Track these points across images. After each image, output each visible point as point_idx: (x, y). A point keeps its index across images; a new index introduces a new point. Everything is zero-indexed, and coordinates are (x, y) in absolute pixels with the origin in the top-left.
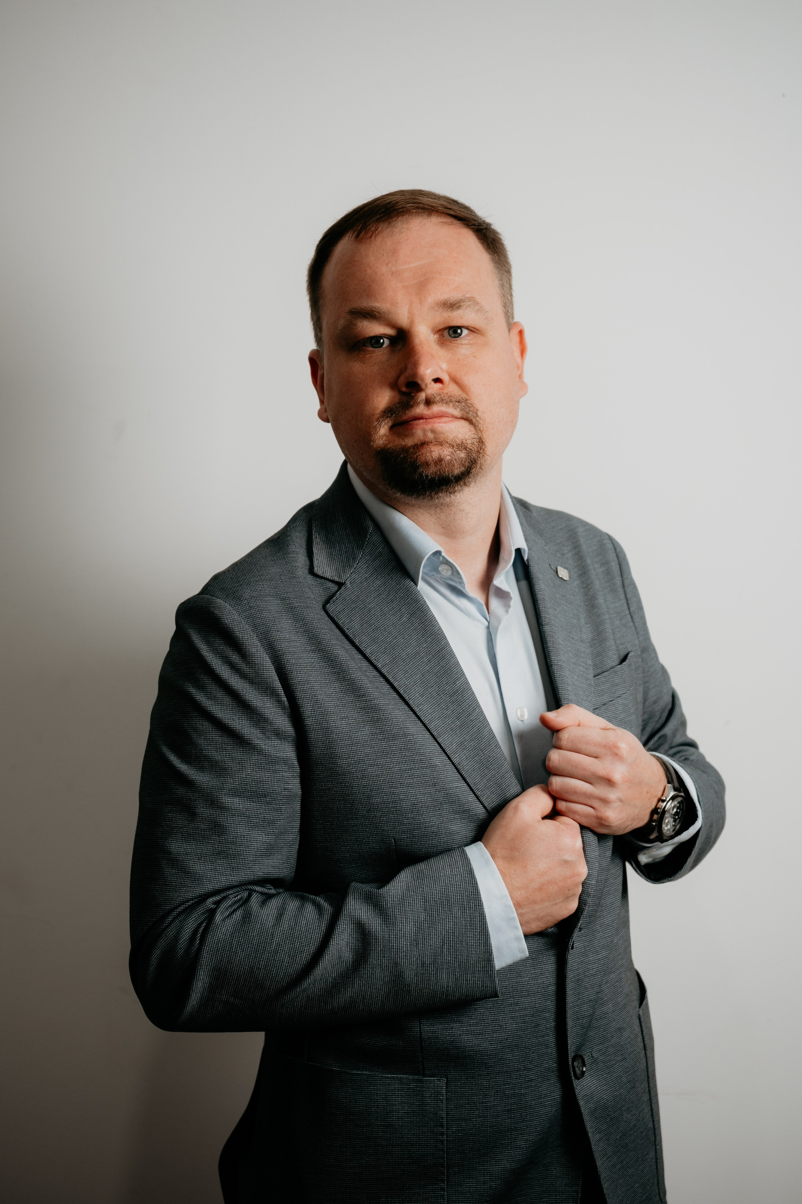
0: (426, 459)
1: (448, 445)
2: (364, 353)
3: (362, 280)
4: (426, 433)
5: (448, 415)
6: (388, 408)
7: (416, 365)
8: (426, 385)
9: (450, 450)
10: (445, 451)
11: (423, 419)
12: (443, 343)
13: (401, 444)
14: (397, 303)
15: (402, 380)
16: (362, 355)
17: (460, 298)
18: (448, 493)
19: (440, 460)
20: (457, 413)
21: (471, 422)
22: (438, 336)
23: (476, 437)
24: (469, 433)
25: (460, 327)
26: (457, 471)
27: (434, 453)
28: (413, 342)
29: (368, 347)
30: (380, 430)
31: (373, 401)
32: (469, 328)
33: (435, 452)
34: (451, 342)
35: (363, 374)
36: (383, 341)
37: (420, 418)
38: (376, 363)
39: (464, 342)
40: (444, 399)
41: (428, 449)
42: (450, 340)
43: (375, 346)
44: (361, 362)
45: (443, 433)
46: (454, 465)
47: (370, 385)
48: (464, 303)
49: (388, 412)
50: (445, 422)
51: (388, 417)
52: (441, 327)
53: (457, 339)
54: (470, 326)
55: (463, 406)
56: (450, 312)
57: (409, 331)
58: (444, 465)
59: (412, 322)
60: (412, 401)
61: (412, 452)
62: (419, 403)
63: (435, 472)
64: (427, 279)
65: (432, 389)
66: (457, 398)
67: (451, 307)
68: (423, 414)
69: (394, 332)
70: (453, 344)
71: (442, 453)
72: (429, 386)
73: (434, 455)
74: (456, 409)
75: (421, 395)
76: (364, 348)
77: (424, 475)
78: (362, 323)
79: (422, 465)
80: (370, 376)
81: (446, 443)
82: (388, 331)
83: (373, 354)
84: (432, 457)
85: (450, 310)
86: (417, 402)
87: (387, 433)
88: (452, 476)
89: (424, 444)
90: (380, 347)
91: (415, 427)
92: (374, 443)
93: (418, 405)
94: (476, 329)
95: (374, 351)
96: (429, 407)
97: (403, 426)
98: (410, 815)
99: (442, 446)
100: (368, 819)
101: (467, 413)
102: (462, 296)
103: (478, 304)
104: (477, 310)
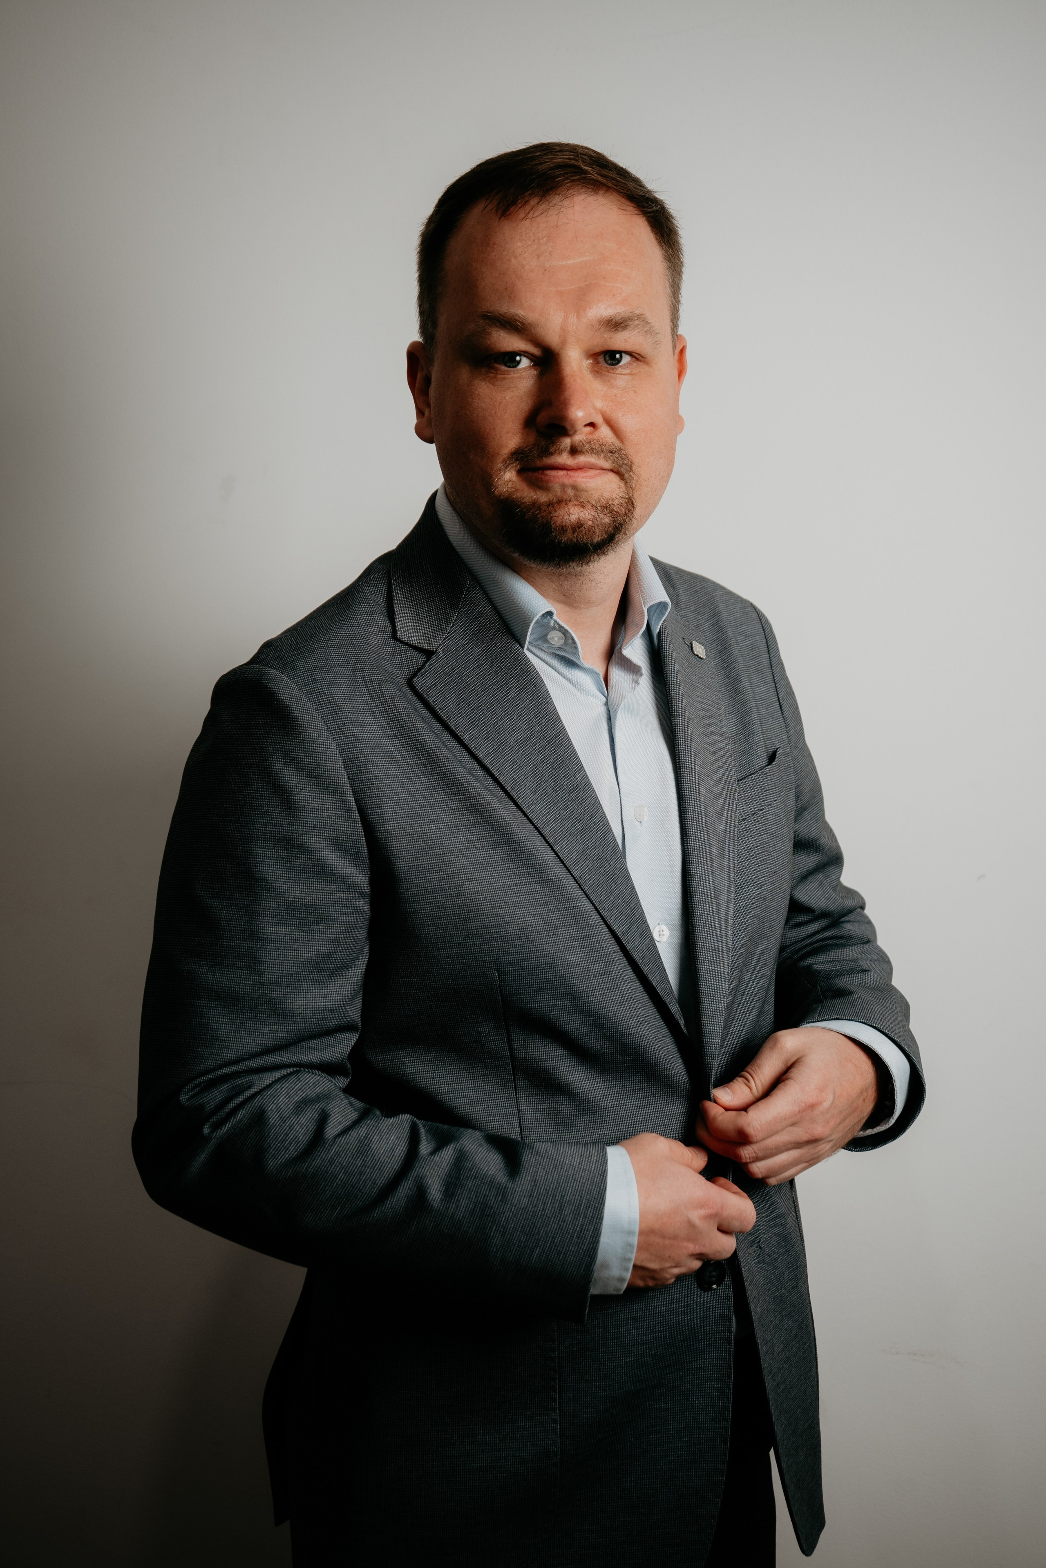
0: (562, 522)
1: (590, 507)
2: (494, 372)
3: (504, 274)
4: (565, 490)
5: (596, 468)
9: (593, 513)
10: (587, 513)
11: (563, 469)
12: (596, 373)
13: (532, 497)
14: (548, 314)
15: (542, 418)
17: (628, 314)
19: (579, 525)
20: (607, 464)
21: (621, 476)
22: (592, 360)
23: (626, 495)
24: (617, 491)
25: (621, 352)
26: (597, 538)
27: (573, 516)
29: (500, 364)
30: (506, 473)
32: (634, 354)
33: (573, 514)
34: (608, 372)
35: (491, 399)
36: (520, 359)
38: (510, 388)
39: (625, 371)
40: (594, 447)
41: (567, 509)
42: (607, 367)
43: (509, 364)
45: (586, 491)
46: (594, 532)
47: (499, 415)
48: (631, 323)
49: (518, 455)
50: (592, 477)
51: (517, 460)
52: (597, 350)
53: (615, 366)
54: (635, 352)
55: (616, 457)
56: (613, 333)
57: (558, 354)
58: (584, 532)
59: (564, 342)
60: (553, 446)
61: (545, 511)
62: (562, 450)
63: (571, 539)
64: (588, 285)
65: (581, 436)
66: (611, 447)
67: (616, 327)
68: (565, 464)
69: (538, 351)
70: (611, 374)
71: (582, 514)
72: (578, 432)
73: (573, 518)
74: (607, 461)
75: (567, 442)
76: (496, 365)
77: (557, 541)
78: (498, 333)
79: (556, 529)
80: (500, 403)
81: (588, 502)
82: (531, 348)
83: (504, 374)
84: (570, 520)
85: (613, 330)
86: (559, 448)
87: (514, 479)
88: (591, 544)
89: (561, 502)
90: (515, 367)
91: (552, 478)
92: (495, 489)
93: (561, 452)
94: (639, 354)
95: (507, 371)
96: (574, 457)
97: (537, 474)
98: (517, 942)
99: (583, 507)
100: (465, 947)
101: (619, 466)
102: (631, 312)
103: (648, 323)
104: (646, 332)
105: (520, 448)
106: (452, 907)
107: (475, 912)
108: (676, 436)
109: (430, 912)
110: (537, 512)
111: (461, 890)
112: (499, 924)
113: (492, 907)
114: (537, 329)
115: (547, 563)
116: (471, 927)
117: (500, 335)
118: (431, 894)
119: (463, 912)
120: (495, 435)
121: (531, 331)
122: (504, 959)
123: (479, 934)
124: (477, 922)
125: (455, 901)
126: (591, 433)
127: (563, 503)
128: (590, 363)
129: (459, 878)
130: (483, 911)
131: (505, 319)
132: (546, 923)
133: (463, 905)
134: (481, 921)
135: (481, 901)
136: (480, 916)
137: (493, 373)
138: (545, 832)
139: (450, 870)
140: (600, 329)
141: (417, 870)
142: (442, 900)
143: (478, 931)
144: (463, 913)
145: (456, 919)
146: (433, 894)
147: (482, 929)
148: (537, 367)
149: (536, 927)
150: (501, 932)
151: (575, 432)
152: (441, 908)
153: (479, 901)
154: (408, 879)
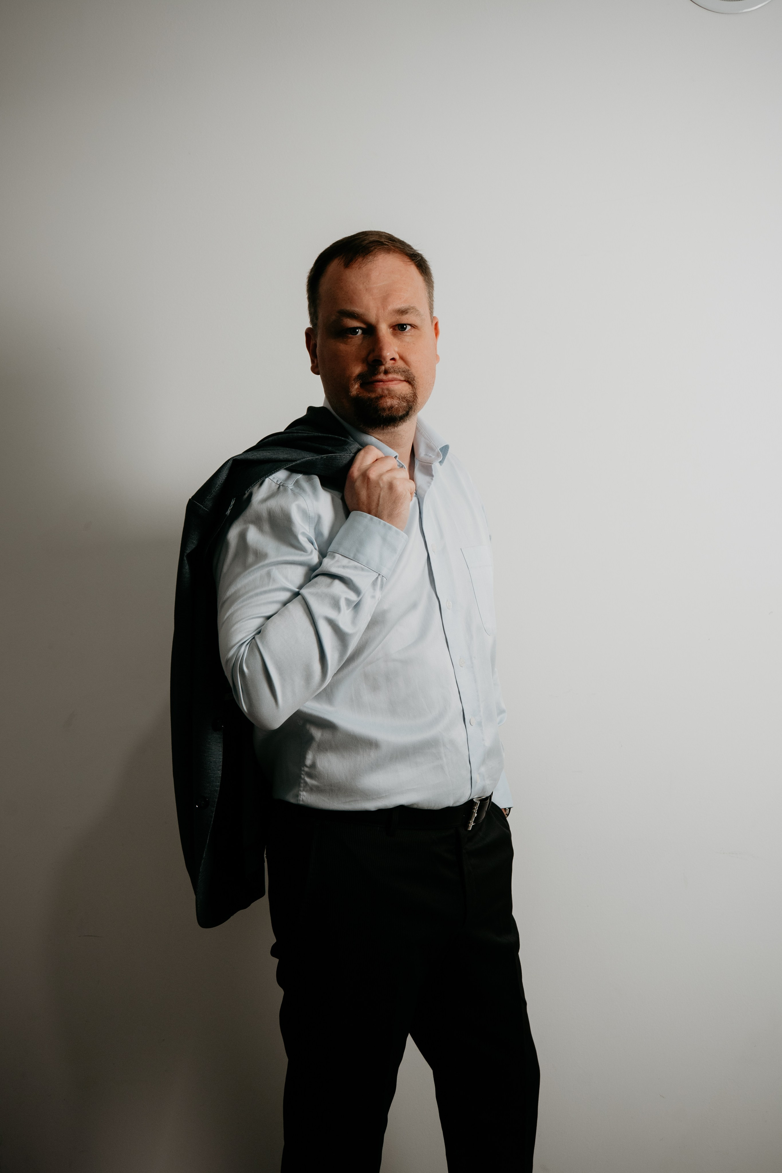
0: (383, 406)
1: (396, 398)
2: (346, 338)
3: (347, 292)
4: (384, 390)
5: (397, 380)
6: (361, 373)
7: (381, 349)
8: (386, 362)
9: (398, 401)
10: (395, 402)
12: (395, 335)
13: (368, 396)
14: (369, 309)
15: (371, 358)
16: (345, 340)
17: (408, 307)
19: (392, 407)
20: (403, 378)
21: (410, 384)
22: (392, 330)
23: (413, 392)
25: (405, 325)
26: (400, 414)
28: (378, 334)
29: (349, 334)
30: (355, 386)
31: (351, 370)
32: (412, 325)
33: (389, 402)
34: (400, 334)
35: (346, 351)
36: (358, 331)
37: (381, 381)
38: (354, 345)
39: (409, 334)
40: (396, 370)
41: (385, 400)
42: (400, 332)
43: (353, 334)
44: (345, 344)
45: (393, 391)
46: (400, 410)
47: (349, 359)
48: (409, 311)
49: (360, 376)
50: (396, 384)
51: (360, 379)
52: (394, 324)
53: (404, 332)
55: (406, 374)
56: (401, 316)
57: (376, 327)
58: (394, 411)
59: (378, 321)
60: (376, 371)
61: (375, 402)
63: (388, 414)
64: (388, 294)
65: (389, 364)
66: (404, 370)
68: (382, 379)
69: (366, 326)
70: (402, 335)
71: (392, 402)
73: (389, 404)
74: (402, 376)
75: (383, 368)
76: (346, 335)
77: (382, 415)
78: (347, 318)
79: (381, 410)
80: (350, 353)
81: (395, 396)
82: (362, 326)
83: (350, 339)
84: (387, 405)
85: (401, 314)
86: (379, 371)
87: (359, 388)
88: (398, 416)
89: (382, 397)
90: (355, 335)
91: (377, 386)
92: (350, 393)
93: (380, 373)
94: (414, 325)
95: (352, 337)
96: (386, 375)
97: (369, 385)
99: (393, 398)
101: (408, 378)
102: (409, 306)
103: (417, 310)
104: (417, 314)
110: (370, 403)
114: (365, 316)
115: (377, 428)
120: (349, 369)
121: (362, 317)
126: (394, 364)
131: (350, 313)
140: (395, 314)
148: (366, 334)
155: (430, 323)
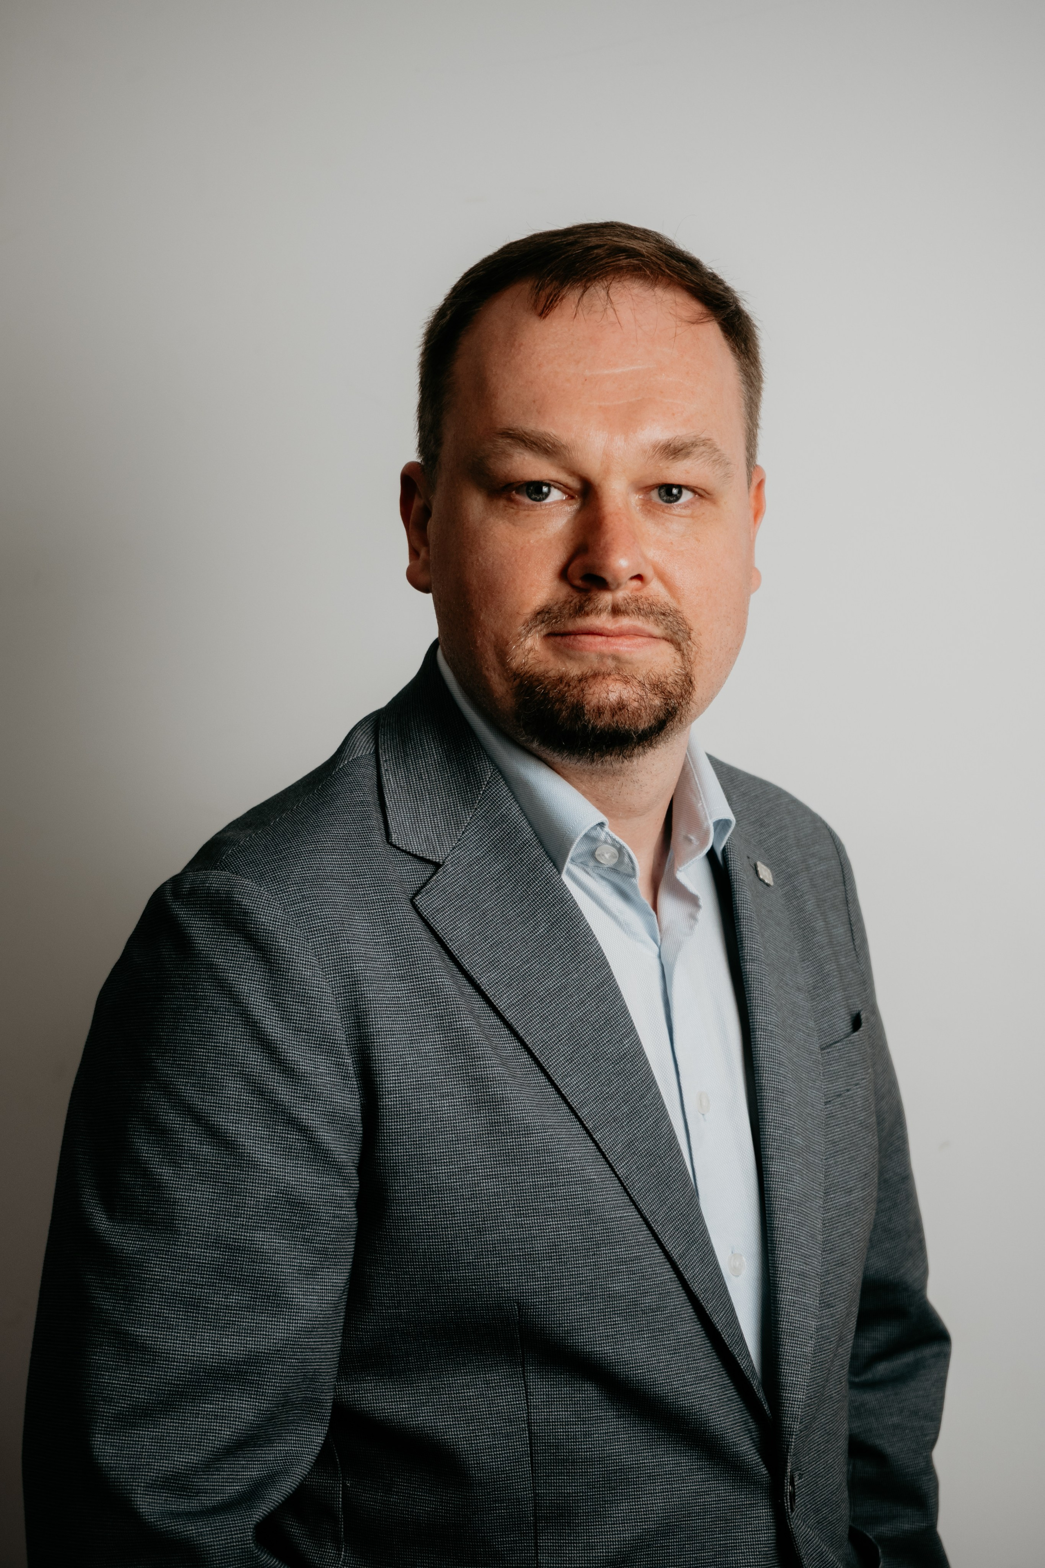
0: (599, 702)
1: (635, 683)
2: (515, 507)
4: (604, 661)
5: (643, 634)
6: (548, 605)
9: (639, 692)
10: (629, 691)
11: (601, 635)
12: (649, 511)
13: (559, 670)
15: (581, 567)
16: (512, 510)
17: (690, 438)
18: (621, 756)
19: (621, 706)
20: (657, 631)
21: (678, 647)
22: (642, 497)
23: (683, 671)
24: (672, 666)
25: (681, 486)
26: (643, 725)
27: (613, 693)
28: (604, 505)
29: (522, 496)
30: (526, 641)
31: (522, 591)
32: (697, 490)
34: (663, 512)
35: (510, 542)
36: (549, 491)
38: (535, 529)
39: (683, 511)
40: (642, 607)
41: (604, 685)
42: (660, 504)
43: (533, 496)
44: (509, 521)
45: (631, 663)
46: (640, 716)
47: (520, 564)
48: (695, 449)
49: (543, 614)
50: (638, 646)
51: (543, 622)
52: (650, 482)
53: (671, 503)
54: (698, 487)
55: (669, 621)
56: (671, 461)
57: (599, 486)
58: (626, 716)
59: (607, 471)
60: (589, 604)
61: (576, 687)
62: (600, 610)
63: (610, 725)
64: (641, 400)
65: (625, 591)
66: (663, 608)
67: (675, 454)
68: (603, 628)
69: (573, 481)
70: (666, 515)
71: (625, 695)
72: (623, 586)
73: (613, 697)
74: (658, 625)
75: (607, 598)
76: (518, 497)
77: (590, 726)
78: (522, 456)
79: (590, 711)
80: (522, 548)
81: (633, 677)
82: (564, 477)
83: (528, 510)
84: (609, 700)
85: (671, 458)
86: (597, 607)
87: (537, 648)
88: (634, 733)
89: (597, 675)
90: (544, 499)
91: (588, 646)
92: (512, 659)
93: (599, 612)
94: (703, 491)
95: (532, 505)
96: (615, 619)
97: (568, 640)
98: (546, 1264)
99: (625, 682)
100: (476, 1269)
101: (674, 633)
102: (695, 436)
103: (716, 450)
104: (714, 461)
105: (545, 606)
106: (462, 1213)
107: (492, 1220)
108: (749, 595)
109: (433, 1218)
110: (566, 689)
111: (476, 1190)
112: (524, 1238)
113: (515, 1214)
114: (573, 453)
116: (487, 1241)
117: (524, 459)
118: (436, 1194)
119: (478, 1220)
120: (516, 589)
121: (565, 455)
122: (528, 1286)
123: (496, 1250)
124: (494, 1233)
125: (467, 1205)
126: (638, 590)
127: (600, 678)
128: (641, 499)
129: (474, 1173)
130: (503, 1219)
131: (532, 439)
132: (586, 1239)
133: (478, 1211)
134: (499, 1233)
135: (501, 1205)
136: (498, 1226)
137: (513, 508)
138: (583, 1113)
139: (464, 1162)
140: (654, 456)
141: (420, 1161)
142: (450, 1203)
143: (495, 1247)
144: (476, 1221)
145: (467, 1229)
146: (439, 1194)
147: (500, 1243)
148: (571, 502)
149: (572, 1243)
150: (525, 1248)
151: (618, 586)
152: (449, 1214)
153: (498, 1206)
154: (407, 1172)
155: (746, 485)
